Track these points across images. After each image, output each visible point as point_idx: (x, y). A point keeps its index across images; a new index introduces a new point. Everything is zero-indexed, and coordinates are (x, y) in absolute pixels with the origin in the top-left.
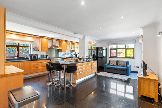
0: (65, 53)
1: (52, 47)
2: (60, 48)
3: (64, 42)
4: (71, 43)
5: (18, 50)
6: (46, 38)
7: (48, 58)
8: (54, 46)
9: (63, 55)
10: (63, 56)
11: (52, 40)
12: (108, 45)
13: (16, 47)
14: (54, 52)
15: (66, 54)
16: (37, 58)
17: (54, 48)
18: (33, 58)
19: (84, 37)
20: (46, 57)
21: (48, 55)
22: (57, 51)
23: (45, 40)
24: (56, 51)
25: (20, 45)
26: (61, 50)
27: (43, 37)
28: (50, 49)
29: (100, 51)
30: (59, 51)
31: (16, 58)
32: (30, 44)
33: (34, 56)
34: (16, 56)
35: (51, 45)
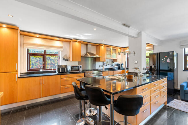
0: (104, 63)
1: (86, 54)
2: (97, 56)
3: (102, 48)
4: (112, 48)
5: (44, 60)
6: (79, 42)
7: (81, 70)
8: (89, 53)
9: (101, 66)
10: (101, 68)
11: (87, 45)
12: (182, 48)
13: (42, 56)
14: (90, 61)
15: (105, 65)
16: (66, 71)
17: (89, 56)
18: (61, 71)
19: (139, 34)
20: (79, 70)
21: (81, 67)
22: (93, 61)
23: (77, 44)
24: (91, 60)
25: (46, 53)
26: (99, 58)
27: (75, 40)
28: (84, 58)
29: (166, 59)
30: (95, 60)
31: (41, 70)
32: (59, 52)
33: (62, 69)
34: (42, 67)
35: (86, 52)
